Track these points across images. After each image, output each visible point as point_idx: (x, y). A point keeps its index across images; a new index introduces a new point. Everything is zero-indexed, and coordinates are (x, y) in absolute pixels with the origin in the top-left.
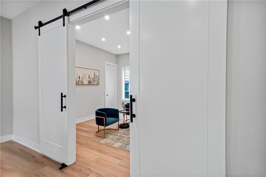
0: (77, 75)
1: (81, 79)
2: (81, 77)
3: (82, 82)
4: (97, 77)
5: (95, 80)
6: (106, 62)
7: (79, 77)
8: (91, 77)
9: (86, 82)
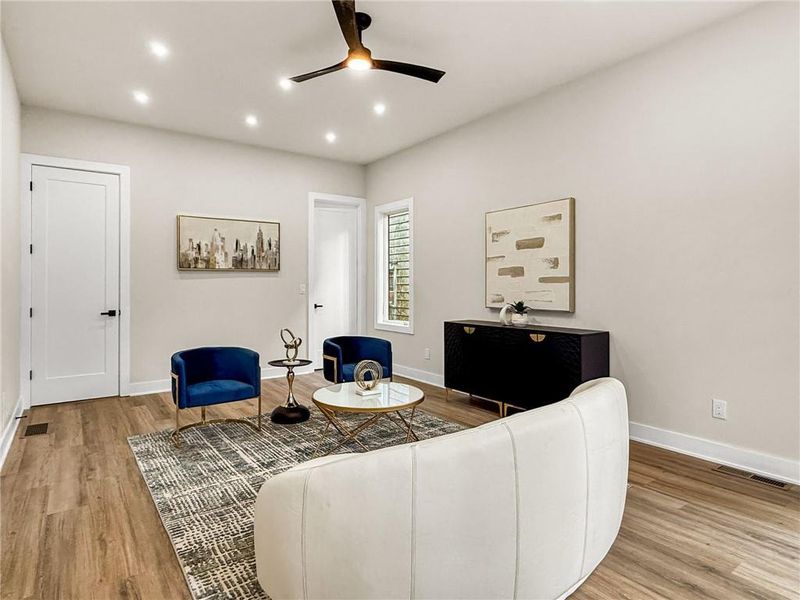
0: (191, 240)
1: (204, 254)
2: (206, 245)
3: (207, 262)
4: (270, 245)
5: (263, 254)
6: (313, 196)
7: (199, 246)
8: (245, 247)
9: (222, 262)
